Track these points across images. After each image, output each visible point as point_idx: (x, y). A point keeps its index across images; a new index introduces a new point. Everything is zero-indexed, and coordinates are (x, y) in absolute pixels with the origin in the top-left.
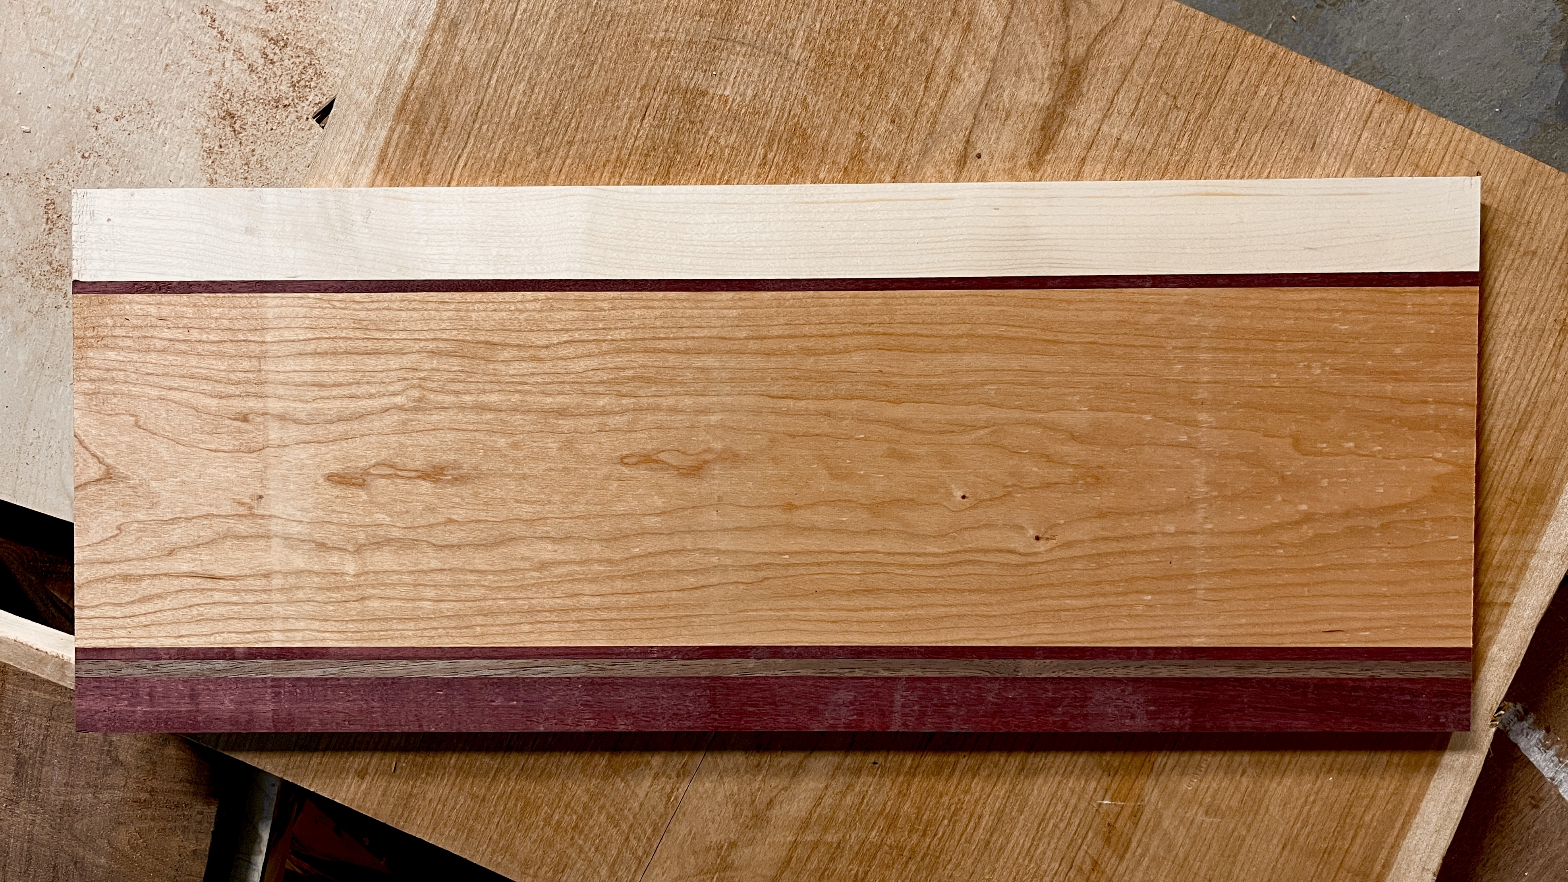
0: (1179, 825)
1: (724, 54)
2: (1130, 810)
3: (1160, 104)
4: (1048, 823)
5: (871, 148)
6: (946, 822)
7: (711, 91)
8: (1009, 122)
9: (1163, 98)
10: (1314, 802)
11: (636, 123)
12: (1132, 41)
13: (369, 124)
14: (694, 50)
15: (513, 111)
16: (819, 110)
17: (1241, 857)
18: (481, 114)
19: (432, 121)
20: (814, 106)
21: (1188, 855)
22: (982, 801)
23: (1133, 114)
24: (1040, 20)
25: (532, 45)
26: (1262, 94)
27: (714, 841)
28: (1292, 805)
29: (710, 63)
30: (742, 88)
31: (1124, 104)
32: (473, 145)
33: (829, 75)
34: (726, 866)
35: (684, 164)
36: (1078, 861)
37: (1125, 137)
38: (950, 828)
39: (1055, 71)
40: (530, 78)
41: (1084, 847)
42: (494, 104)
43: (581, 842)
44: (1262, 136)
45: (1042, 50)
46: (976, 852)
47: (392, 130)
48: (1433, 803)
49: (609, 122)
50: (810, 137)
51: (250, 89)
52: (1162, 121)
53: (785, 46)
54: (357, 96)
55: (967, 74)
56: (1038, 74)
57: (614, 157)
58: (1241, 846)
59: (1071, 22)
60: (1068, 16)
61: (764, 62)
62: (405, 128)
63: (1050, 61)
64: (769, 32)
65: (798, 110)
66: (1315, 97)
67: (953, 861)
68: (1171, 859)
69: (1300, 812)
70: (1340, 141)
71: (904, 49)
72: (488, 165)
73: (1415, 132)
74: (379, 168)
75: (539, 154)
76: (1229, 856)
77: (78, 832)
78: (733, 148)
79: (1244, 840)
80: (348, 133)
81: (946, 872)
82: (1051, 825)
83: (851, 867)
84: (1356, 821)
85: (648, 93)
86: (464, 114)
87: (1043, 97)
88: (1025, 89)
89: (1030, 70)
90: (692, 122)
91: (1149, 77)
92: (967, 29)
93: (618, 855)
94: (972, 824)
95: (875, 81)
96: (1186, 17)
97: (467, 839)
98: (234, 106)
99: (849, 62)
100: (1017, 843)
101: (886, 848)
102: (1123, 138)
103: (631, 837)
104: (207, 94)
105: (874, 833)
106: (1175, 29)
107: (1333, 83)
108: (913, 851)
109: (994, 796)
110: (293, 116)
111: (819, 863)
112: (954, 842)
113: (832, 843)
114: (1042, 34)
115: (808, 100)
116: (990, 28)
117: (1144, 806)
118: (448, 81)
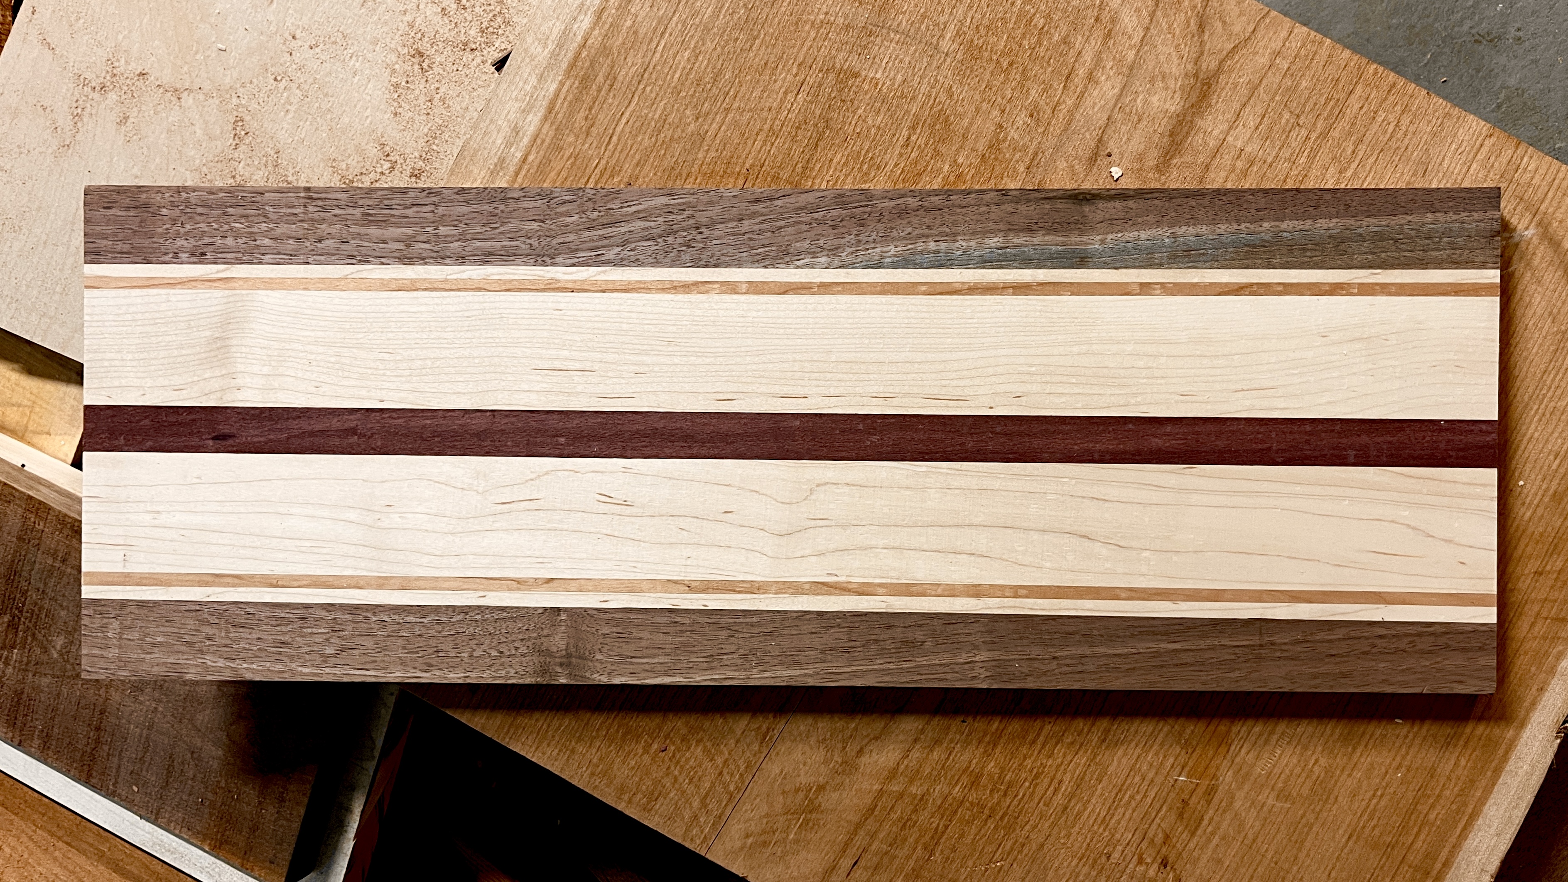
0: (1250, 807)
1: (879, 40)
2: (1205, 788)
3: (1283, 121)
4: (1124, 794)
5: (1009, 138)
6: (1027, 784)
7: (863, 73)
8: (1140, 126)
9: (1287, 116)
10: (1382, 796)
11: (790, 97)
12: (1263, 60)
13: (541, 76)
14: (851, 34)
15: (677, 76)
16: (963, 100)
17: (1307, 844)
18: (646, 75)
19: (600, 79)
20: (959, 96)
21: (1257, 837)
22: (1063, 767)
23: (1257, 128)
24: (1177, 33)
25: (700, 16)
26: (1380, 119)
27: (804, 783)
28: (1360, 798)
29: (865, 47)
30: (893, 72)
31: (1250, 119)
32: (637, 104)
33: (975, 68)
34: (812, 808)
35: (832, 139)
36: (1151, 834)
37: (1248, 149)
38: (1031, 790)
39: (1187, 82)
40: (695, 47)
41: (1157, 820)
42: (659, 68)
43: (676, 773)
44: (1376, 160)
45: (1176, 61)
46: (1053, 816)
47: (562, 84)
48: (1495, 807)
49: (765, 95)
50: (951, 124)
51: (441, 31)
52: (1284, 137)
53: (936, 38)
54: (533, 49)
55: (1104, 77)
56: (1171, 83)
57: (766, 127)
58: (1308, 834)
59: (1206, 37)
60: (1203, 32)
61: (916, 51)
62: (574, 83)
63: (1184, 72)
64: (922, 22)
65: (943, 97)
66: (1430, 128)
67: (1031, 823)
68: (1240, 839)
69: (1368, 807)
70: (1451, 169)
71: (1048, 49)
72: (649, 124)
73: (1522, 167)
74: (545, 119)
75: (697, 118)
76: (1296, 842)
77: (199, 722)
78: (879, 128)
79: (1311, 828)
80: (521, 84)
81: (1023, 833)
82: (1127, 796)
83: (932, 820)
84: (1421, 818)
85: (804, 70)
86: (630, 76)
87: (1174, 106)
88: (1157, 96)
89: (1163, 79)
90: (843, 101)
91: (1276, 94)
92: (1109, 35)
93: (711, 787)
94: (1052, 788)
95: (1018, 77)
96: (1314, 43)
97: (568, 760)
98: (424, 46)
99: (995, 58)
100: (1093, 811)
101: (967, 804)
102: (1246, 149)
103: (725, 772)
104: (400, 32)
105: (957, 789)
106: (1303, 52)
107: (1447, 115)
108: (993, 810)
109: (1076, 763)
110: (478, 60)
111: (902, 813)
112: (1033, 804)
113: (916, 795)
114: (1177, 46)
115: (954, 89)
116: (1130, 37)
117: (1218, 786)
118: (617, 43)
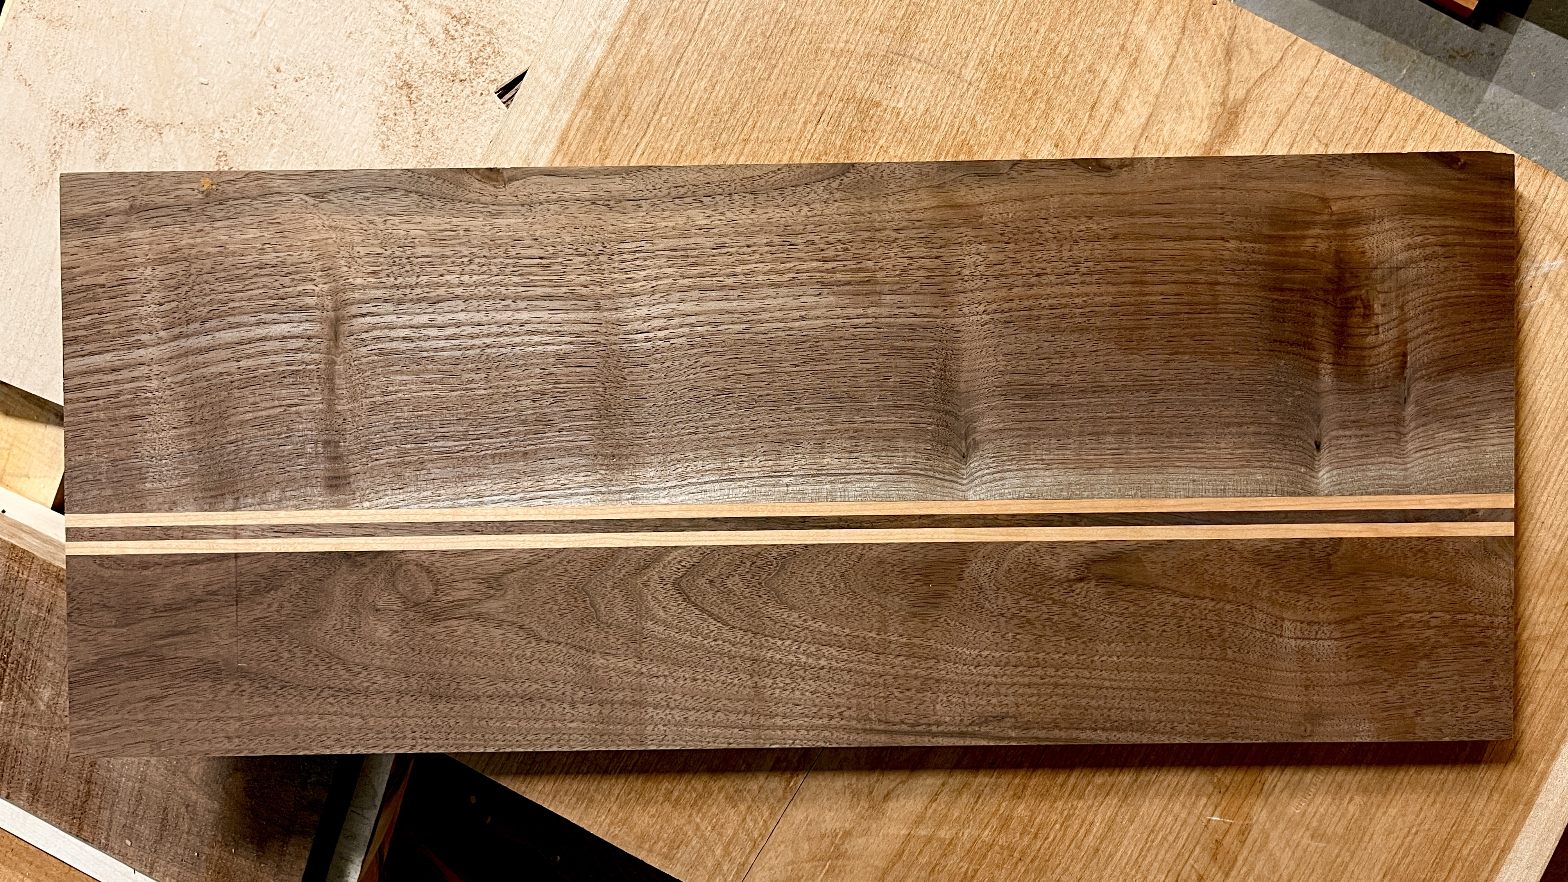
0: (1285, 847)
1: (901, 68)
2: (1238, 829)
4: (1157, 835)
6: (1058, 826)
7: (885, 103)
10: (1416, 833)
11: (810, 127)
12: (1290, 88)
13: (553, 106)
14: (871, 62)
15: (694, 105)
16: (986, 129)
18: (662, 106)
19: (614, 109)
20: (982, 125)
21: (1292, 877)
22: (1094, 808)
24: (1204, 62)
25: (717, 45)
27: (830, 828)
28: (1395, 835)
29: (886, 76)
30: (915, 102)
33: (999, 96)
34: (838, 854)
36: (1184, 875)
38: (1062, 833)
39: (1214, 111)
40: (712, 75)
41: (1191, 861)
42: (675, 97)
43: (698, 821)
45: (1203, 90)
46: (1084, 859)
47: (575, 114)
49: (785, 125)
51: (429, 62)
53: (959, 66)
54: (544, 77)
55: (1130, 106)
56: (1198, 112)
58: (1343, 873)
59: (1233, 66)
60: (1230, 60)
61: (938, 80)
62: (587, 113)
63: (1210, 101)
64: (945, 51)
65: (966, 127)
67: (1062, 865)
68: (1275, 880)
69: (1403, 842)
71: (1073, 78)
72: (665, 155)
73: (1552, 195)
74: (559, 150)
75: (715, 149)
79: (1346, 867)
80: (533, 113)
81: (1055, 876)
82: (1160, 837)
83: (962, 864)
84: (1455, 854)
85: (824, 100)
86: (645, 106)
87: (1201, 134)
88: (1184, 126)
89: (1190, 110)
90: (864, 131)
91: (1303, 123)
92: (1134, 64)
93: (734, 834)
94: (1083, 830)
95: (1043, 106)
96: (1342, 71)
97: (586, 809)
98: (412, 77)
99: (1019, 86)
100: (1125, 852)
101: (997, 848)
103: (748, 819)
104: (387, 64)
105: (987, 832)
106: (1331, 81)
108: (1023, 853)
109: (1107, 804)
111: (930, 857)
112: (1063, 847)
113: (945, 839)
114: (1204, 75)
115: (977, 119)
116: (1156, 66)
117: (1252, 825)
118: (633, 72)
